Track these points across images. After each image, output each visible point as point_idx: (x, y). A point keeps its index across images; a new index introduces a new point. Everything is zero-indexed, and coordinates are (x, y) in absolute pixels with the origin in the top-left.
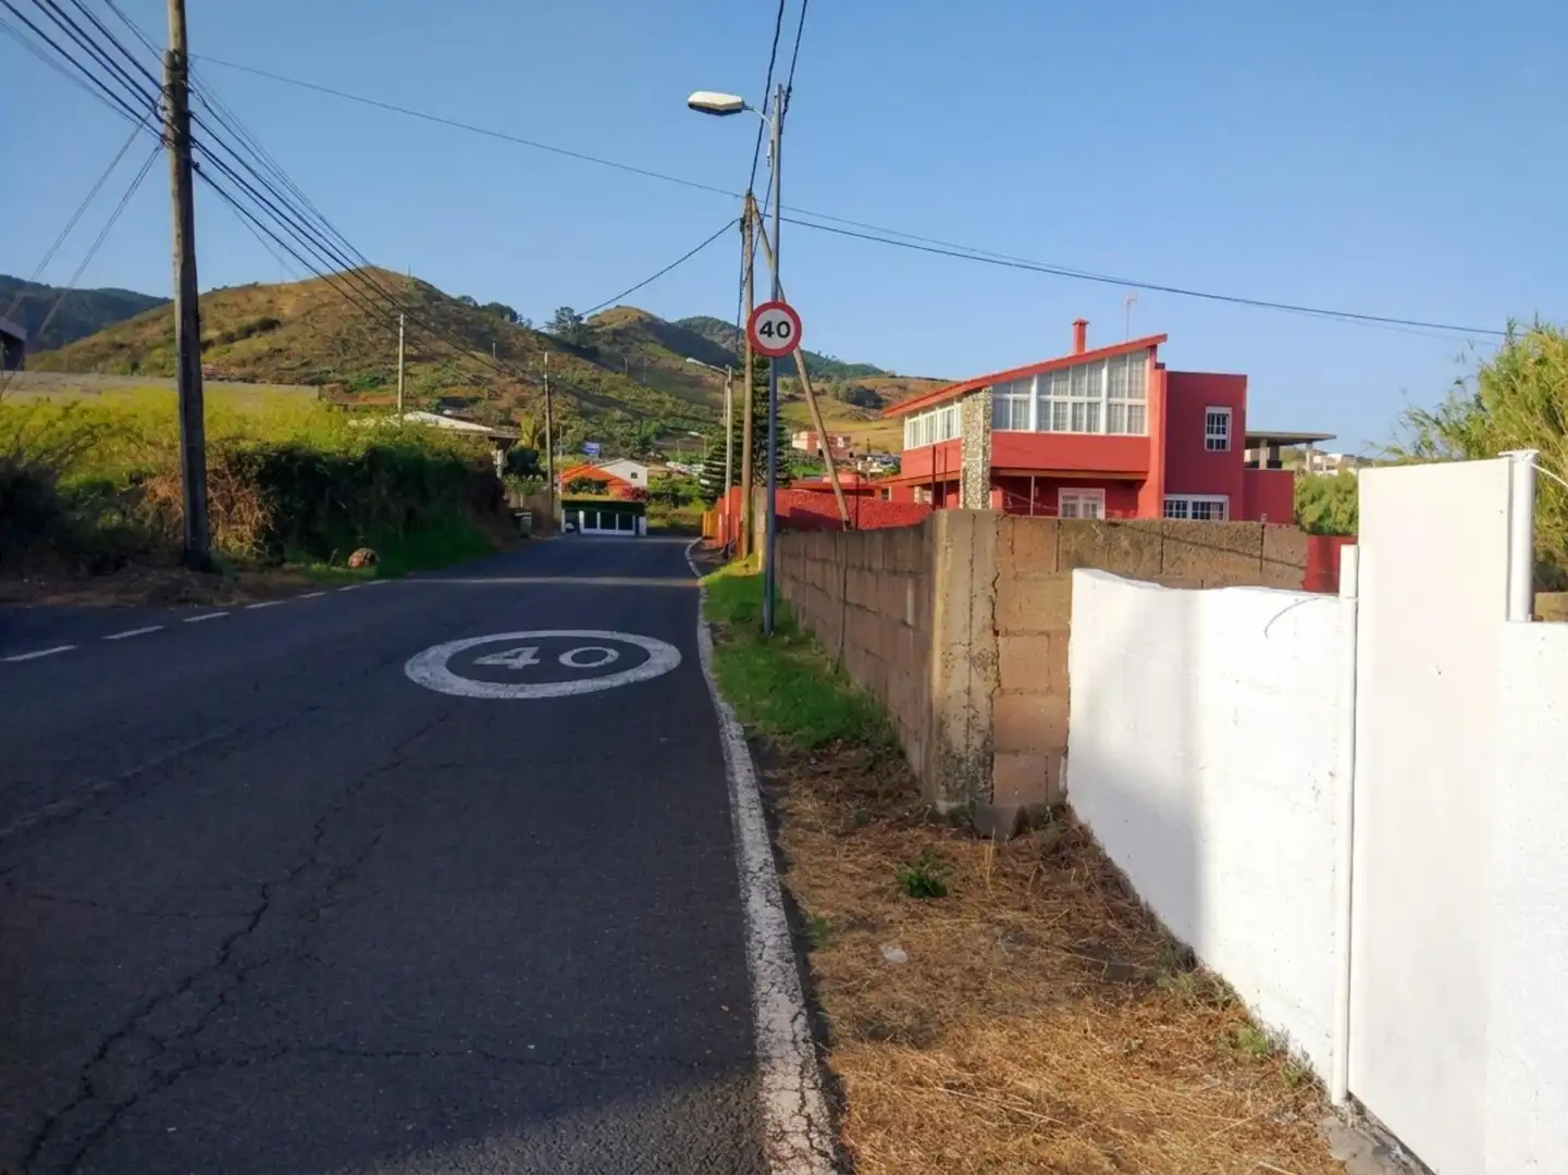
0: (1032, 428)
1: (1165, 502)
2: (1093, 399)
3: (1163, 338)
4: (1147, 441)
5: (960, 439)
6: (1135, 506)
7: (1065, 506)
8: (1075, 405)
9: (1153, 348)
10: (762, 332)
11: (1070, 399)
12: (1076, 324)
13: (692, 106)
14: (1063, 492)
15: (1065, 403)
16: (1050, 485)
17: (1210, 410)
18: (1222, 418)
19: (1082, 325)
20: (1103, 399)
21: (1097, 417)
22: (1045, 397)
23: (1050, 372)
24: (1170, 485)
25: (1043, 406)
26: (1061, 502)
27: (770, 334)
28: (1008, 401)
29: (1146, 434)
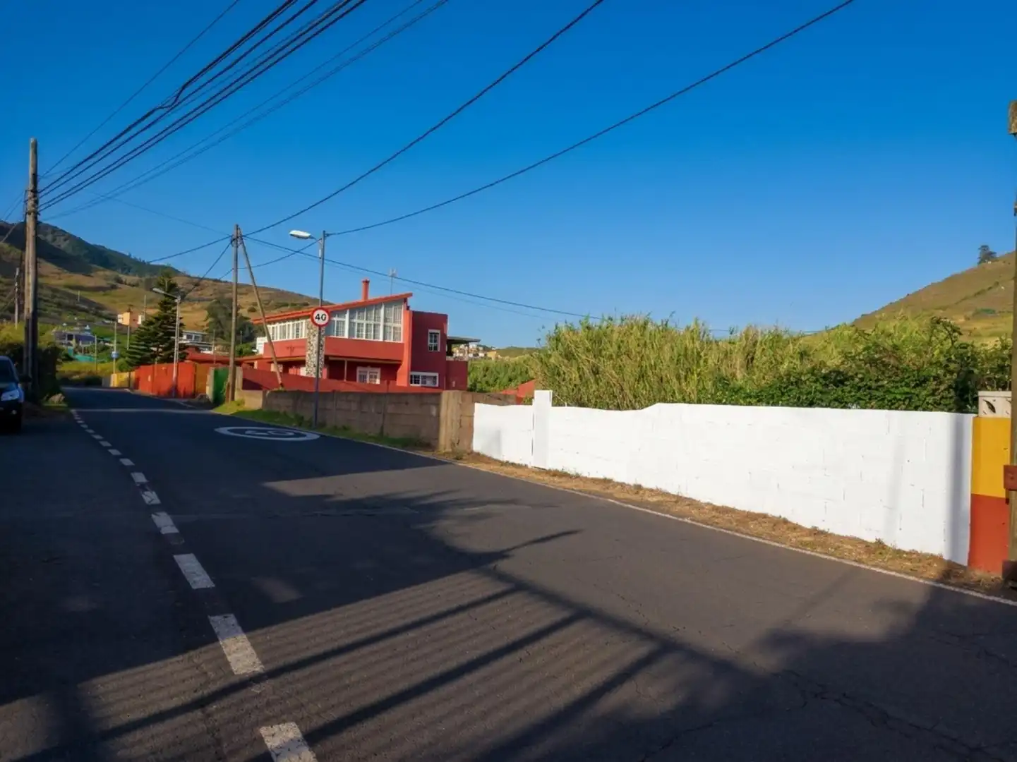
0: (346, 336)
1: (411, 376)
2: (376, 323)
3: (410, 295)
4: (402, 345)
5: (306, 339)
6: (395, 378)
7: (360, 376)
8: (367, 325)
9: (405, 300)
10: (316, 318)
11: (364, 322)
12: (364, 282)
13: (291, 235)
14: (359, 369)
15: (363, 324)
16: (354, 365)
17: (430, 331)
18: (436, 335)
19: (367, 282)
20: (382, 323)
21: (378, 331)
22: (352, 321)
23: (354, 308)
24: (414, 367)
25: (351, 324)
26: (358, 374)
27: (319, 319)
28: (334, 321)
29: (401, 342)
